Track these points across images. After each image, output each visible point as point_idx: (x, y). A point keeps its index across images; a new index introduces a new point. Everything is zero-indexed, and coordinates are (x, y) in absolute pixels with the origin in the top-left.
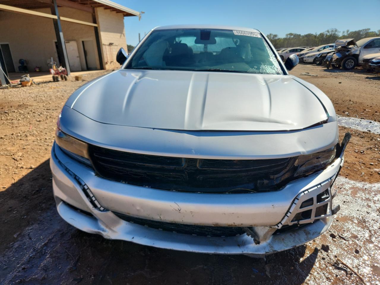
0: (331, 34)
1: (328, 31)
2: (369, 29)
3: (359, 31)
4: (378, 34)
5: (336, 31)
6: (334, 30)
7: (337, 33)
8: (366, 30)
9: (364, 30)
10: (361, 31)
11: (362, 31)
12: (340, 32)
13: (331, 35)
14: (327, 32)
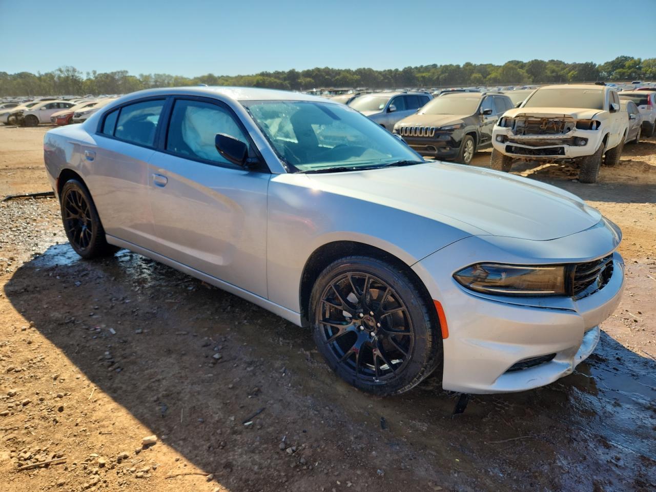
0: (66, 75)
1: (60, 70)
2: (127, 72)
3: (112, 73)
4: (141, 80)
5: (74, 70)
6: (71, 69)
7: (76, 74)
8: (122, 72)
9: (119, 72)
10: (115, 73)
11: (117, 74)
12: (82, 73)
13: (68, 77)
14: (59, 72)
